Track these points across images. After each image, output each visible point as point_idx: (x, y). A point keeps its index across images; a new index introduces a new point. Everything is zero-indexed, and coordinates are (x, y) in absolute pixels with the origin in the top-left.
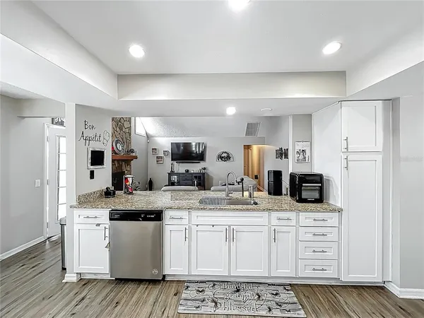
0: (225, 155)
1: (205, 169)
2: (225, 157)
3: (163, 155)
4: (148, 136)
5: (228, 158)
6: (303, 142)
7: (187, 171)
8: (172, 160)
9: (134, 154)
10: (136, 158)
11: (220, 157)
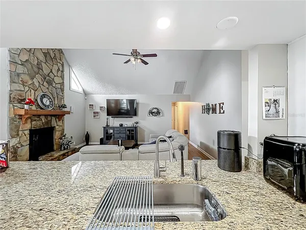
0: (155, 110)
1: (137, 123)
2: (156, 113)
3: (99, 111)
4: (86, 94)
5: (158, 113)
6: (274, 87)
7: (121, 125)
8: (108, 115)
9: (65, 110)
10: (69, 113)
11: (151, 113)
